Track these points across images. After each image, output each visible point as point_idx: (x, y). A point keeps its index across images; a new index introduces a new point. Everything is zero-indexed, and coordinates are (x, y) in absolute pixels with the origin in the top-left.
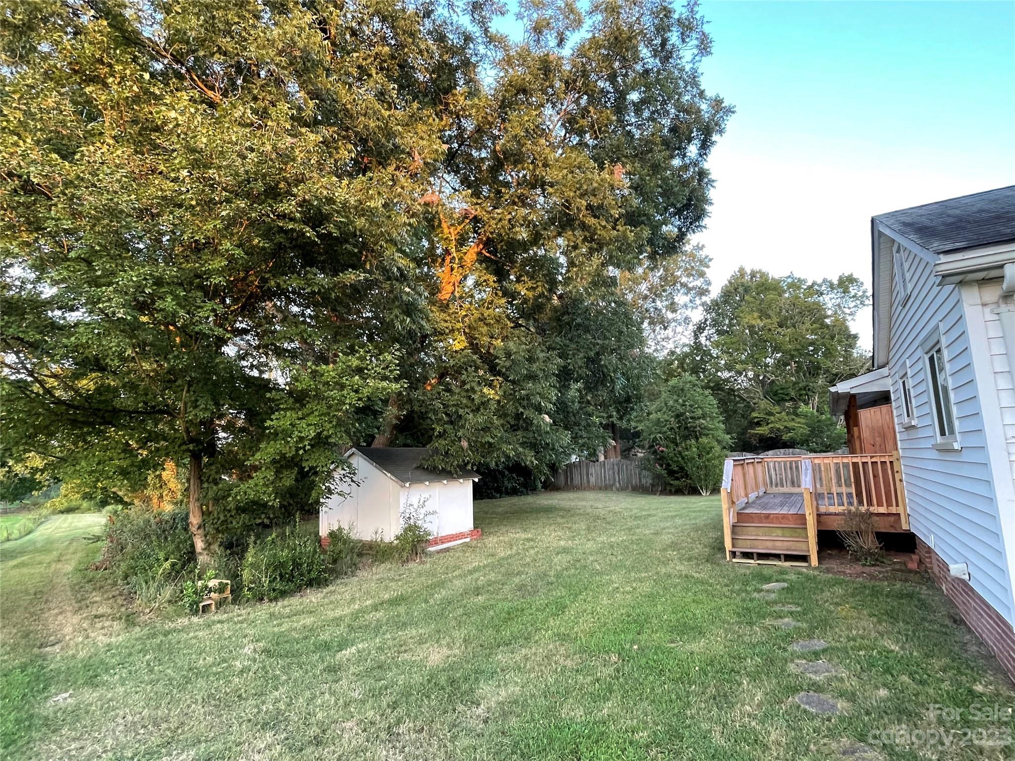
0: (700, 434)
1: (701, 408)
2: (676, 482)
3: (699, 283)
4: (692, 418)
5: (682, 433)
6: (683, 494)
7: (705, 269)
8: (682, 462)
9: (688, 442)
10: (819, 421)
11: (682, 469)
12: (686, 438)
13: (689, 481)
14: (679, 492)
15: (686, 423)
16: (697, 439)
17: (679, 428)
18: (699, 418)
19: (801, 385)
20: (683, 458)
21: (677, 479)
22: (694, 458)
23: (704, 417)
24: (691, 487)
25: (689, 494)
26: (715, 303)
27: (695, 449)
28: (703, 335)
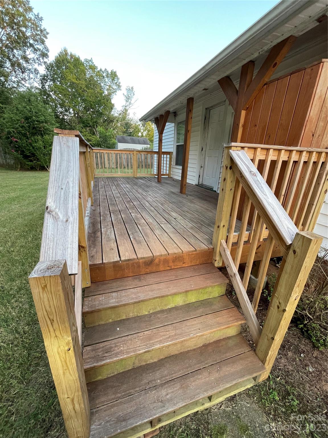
0: (44, 133)
1: (44, 116)
2: (30, 163)
3: (41, 47)
4: (37, 121)
5: (31, 131)
6: (36, 170)
7: (45, 39)
8: (33, 150)
9: (36, 137)
10: (106, 136)
11: (33, 155)
12: (33, 134)
13: (39, 163)
14: (33, 169)
15: (33, 125)
16: (43, 136)
17: (29, 127)
18: (43, 122)
19: (94, 120)
20: (33, 148)
21: (31, 161)
22: (41, 148)
23: (46, 122)
24: (40, 166)
25: (40, 170)
26: (51, 65)
27: (41, 142)
28: (47, 84)
